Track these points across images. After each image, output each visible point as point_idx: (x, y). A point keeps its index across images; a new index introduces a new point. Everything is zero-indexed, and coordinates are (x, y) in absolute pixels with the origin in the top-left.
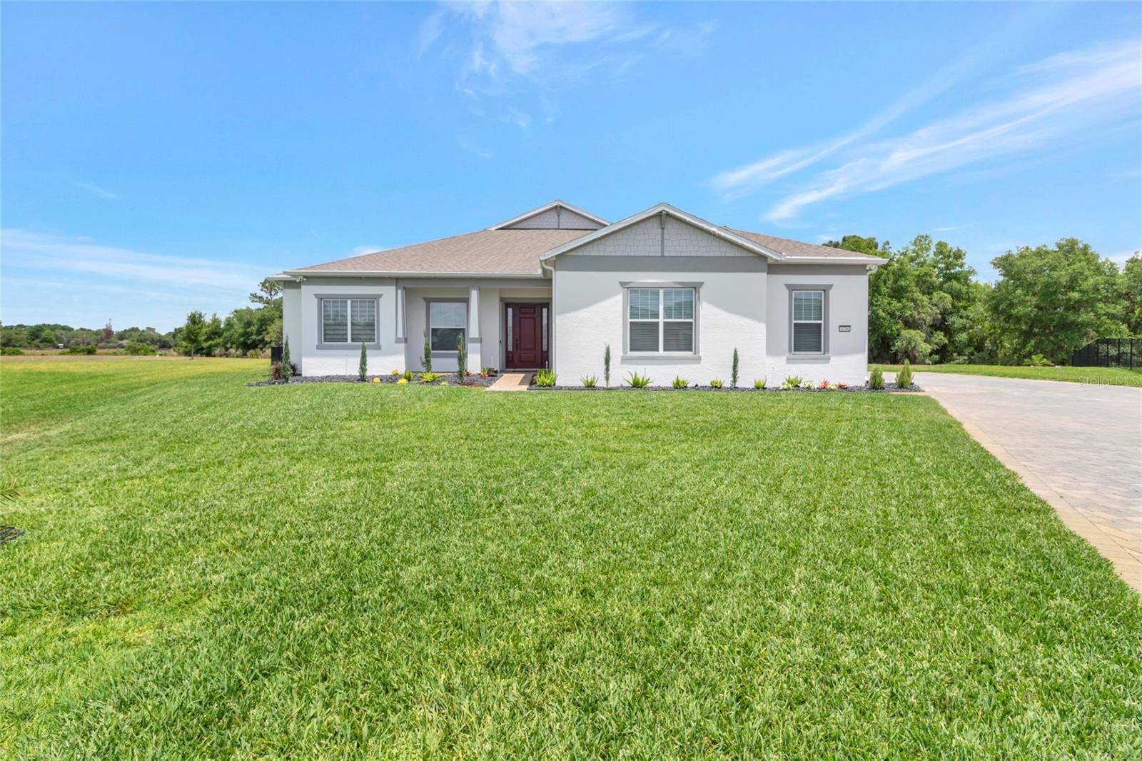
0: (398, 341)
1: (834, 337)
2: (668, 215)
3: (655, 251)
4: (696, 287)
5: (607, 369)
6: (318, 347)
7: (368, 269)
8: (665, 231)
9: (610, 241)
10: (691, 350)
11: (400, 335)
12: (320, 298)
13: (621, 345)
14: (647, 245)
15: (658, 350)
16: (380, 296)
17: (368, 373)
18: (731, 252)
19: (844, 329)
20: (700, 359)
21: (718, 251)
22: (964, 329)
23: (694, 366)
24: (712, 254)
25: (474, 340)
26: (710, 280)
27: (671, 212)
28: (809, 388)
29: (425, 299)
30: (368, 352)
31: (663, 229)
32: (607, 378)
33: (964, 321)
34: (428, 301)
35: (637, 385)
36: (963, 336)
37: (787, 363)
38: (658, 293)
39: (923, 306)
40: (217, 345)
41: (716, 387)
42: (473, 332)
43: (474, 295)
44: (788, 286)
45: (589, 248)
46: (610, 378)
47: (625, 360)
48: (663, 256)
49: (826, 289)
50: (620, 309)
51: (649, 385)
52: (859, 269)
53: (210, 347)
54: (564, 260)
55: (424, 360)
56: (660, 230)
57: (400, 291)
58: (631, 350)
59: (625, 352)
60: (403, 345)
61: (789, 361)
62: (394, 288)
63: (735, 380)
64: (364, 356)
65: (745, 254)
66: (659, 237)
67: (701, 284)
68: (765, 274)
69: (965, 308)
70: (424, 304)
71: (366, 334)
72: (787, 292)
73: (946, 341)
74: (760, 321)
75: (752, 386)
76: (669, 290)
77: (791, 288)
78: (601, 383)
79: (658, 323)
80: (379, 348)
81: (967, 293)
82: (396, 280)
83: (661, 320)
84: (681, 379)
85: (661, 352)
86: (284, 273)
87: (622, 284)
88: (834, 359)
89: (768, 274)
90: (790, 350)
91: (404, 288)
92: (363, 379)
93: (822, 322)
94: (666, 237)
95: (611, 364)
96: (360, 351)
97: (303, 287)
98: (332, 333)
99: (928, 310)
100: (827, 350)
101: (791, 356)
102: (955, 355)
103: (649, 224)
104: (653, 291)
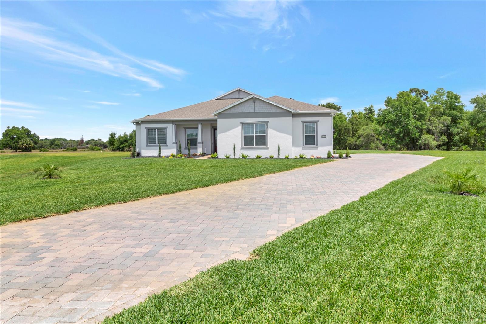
0: (173, 143)
1: (320, 139)
2: (255, 98)
3: (252, 111)
4: (267, 123)
5: (234, 152)
6: (147, 146)
7: (163, 118)
8: (255, 104)
9: (236, 108)
10: (265, 145)
11: (174, 141)
12: (147, 128)
13: (240, 144)
14: (249, 108)
15: (253, 145)
16: (167, 127)
17: (161, 155)
18: (279, 110)
19: (323, 137)
20: (268, 148)
21: (274, 110)
22: (458, 134)
23: (266, 151)
24: (272, 111)
25: (200, 143)
26: (272, 121)
27: (256, 97)
28: (304, 158)
29: (184, 128)
30: (161, 147)
31: (254, 103)
32: (234, 155)
33: (458, 130)
34: (185, 129)
35: (244, 157)
36: (457, 138)
37: (302, 149)
38: (253, 125)
39: (434, 124)
40: (126, 146)
41: (272, 158)
42: (200, 140)
43: (200, 126)
44: (302, 121)
45: (229, 110)
46: (236, 155)
47: (242, 149)
48: (254, 112)
49: (316, 122)
50: (240, 131)
51: (248, 157)
52: (328, 115)
53: (123, 147)
54: (221, 115)
55: (179, 150)
56: (253, 104)
57: (174, 126)
58: (244, 145)
59: (242, 146)
60: (175, 145)
61: (303, 148)
62: (172, 124)
63: (279, 156)
64: (160, 149)
65: (283, 111)
66: (253, 106)
67: (268, 122)
68: (291, 118)
69: (460, 123)
70: (184, 130)
71: (162, 141)
72: (302, 124)
73: (447, 140)
74: (289, 134)
75: (284, 157)
76: (257, 124)
77: (303, 122)
78: (232, 156)
79: (253, 136)
80: (167, 146)
81: (461, 116)
82: (173, 122)
83: (254, 135)
84: (258, 155)
85: (255, 146)
86: (135, 120)
87: (241, 123)
88: (320, 148)
89: (292, 117)
90: (303, 145)
91: (176, 124)
92: (160, 156)
93: (315, 134)
94: (256, 106)
95: (236, 150)
96: (159, 147)
97: (141, 125)
98: (151, 141)
99: (437, 124)
100: (317, 145)
101: (304, 147)
102: (453, 146)
103: (249, 102)
104: (251, 125)
